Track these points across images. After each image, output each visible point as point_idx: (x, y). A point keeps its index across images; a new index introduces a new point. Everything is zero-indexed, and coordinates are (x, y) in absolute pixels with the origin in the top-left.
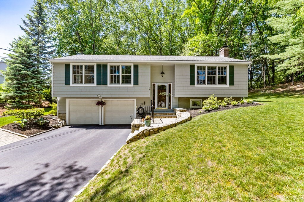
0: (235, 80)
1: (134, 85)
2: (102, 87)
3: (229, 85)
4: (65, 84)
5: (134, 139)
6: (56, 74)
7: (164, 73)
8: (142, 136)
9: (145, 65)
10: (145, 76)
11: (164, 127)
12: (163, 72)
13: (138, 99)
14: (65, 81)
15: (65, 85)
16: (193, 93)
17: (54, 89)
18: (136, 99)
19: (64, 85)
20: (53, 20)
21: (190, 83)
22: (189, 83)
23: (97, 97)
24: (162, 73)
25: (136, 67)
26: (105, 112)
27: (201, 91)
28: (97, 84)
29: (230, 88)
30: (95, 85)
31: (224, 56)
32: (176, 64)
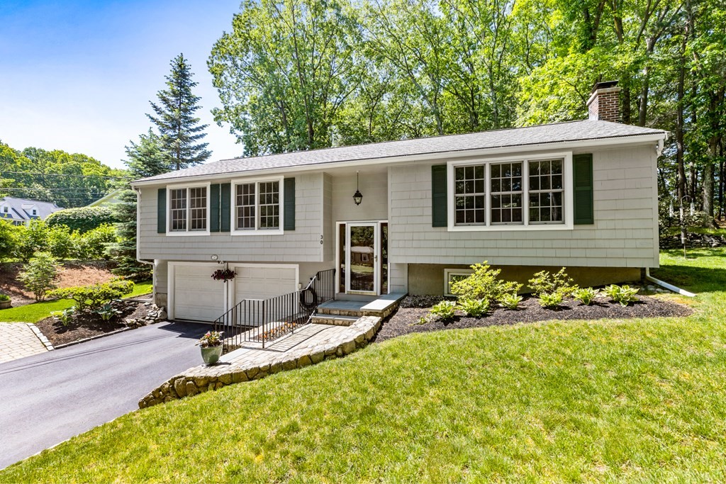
0: (597, 205)
1: (284, 230)
2: (220, 236)
3: (576, 223)
4: (158, 232)
5: (151, 399)
6: (144, 210)
7: (360, 196)
8: (168, 394)
9: (310, 176)
10: (310, 205)
11: (222, 376)
12: (358, 191)
13: (302, 265)
14: (157, 226)
15: (158, 235)
16: (443, 252)
17: (141, 243)
18: (298, 265)
19: (156, 233)
20: (239, 89)
21: (431, 222)
22: (430, 220)
23: (210, 259)
24: (358, 195)
25: (290, 182)
26: (237, 294)
27: (469, 244)
28: (212, 231)
29: (577, 235)
30: (207, 233)
31: (600, 119)
32: (392, 167)
